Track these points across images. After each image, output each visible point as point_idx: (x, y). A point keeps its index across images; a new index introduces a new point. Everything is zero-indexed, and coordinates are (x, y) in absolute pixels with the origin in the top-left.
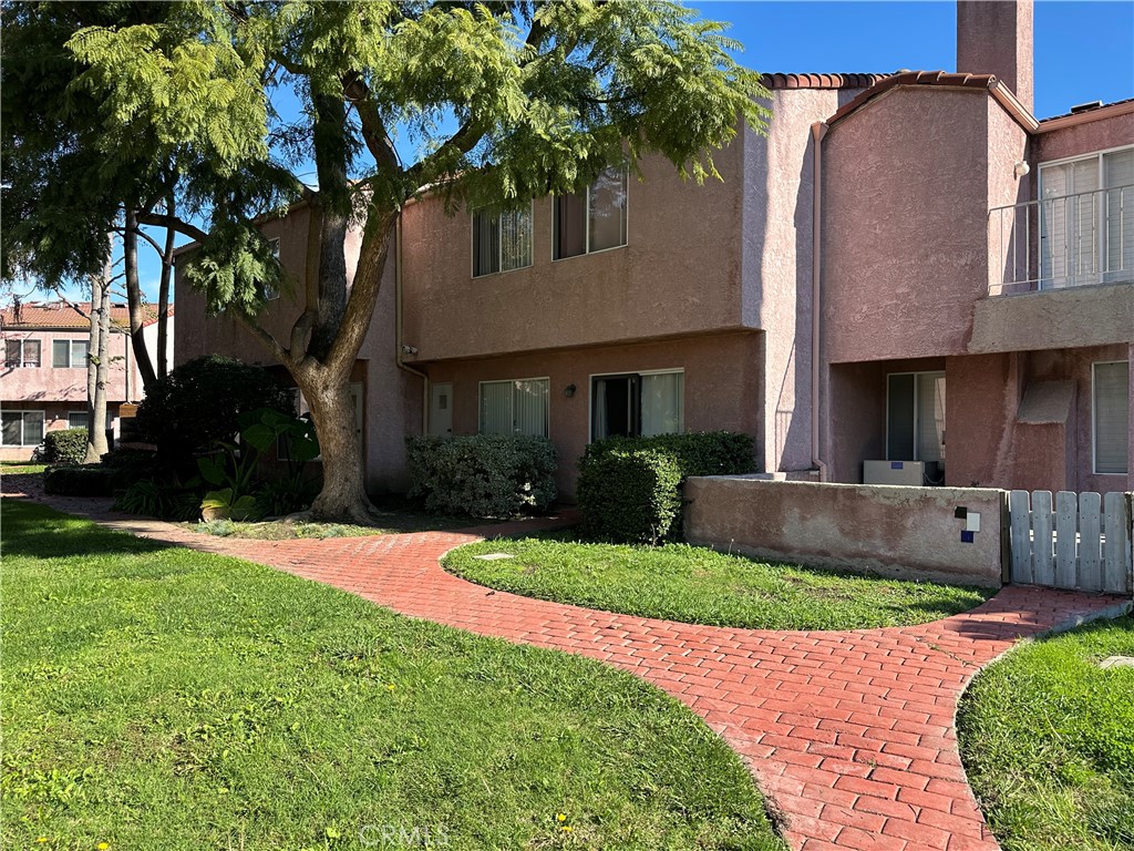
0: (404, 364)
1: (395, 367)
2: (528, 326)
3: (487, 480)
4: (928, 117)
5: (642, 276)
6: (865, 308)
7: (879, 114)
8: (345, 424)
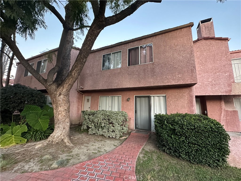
0: (79, 91)
1: (77, 92)
2: (119, 82)
3: (114, 126)
4: (212, 45)
5: (159, 70)
6: (200, 84)
7: (199, 45)
8: (66, 108)
